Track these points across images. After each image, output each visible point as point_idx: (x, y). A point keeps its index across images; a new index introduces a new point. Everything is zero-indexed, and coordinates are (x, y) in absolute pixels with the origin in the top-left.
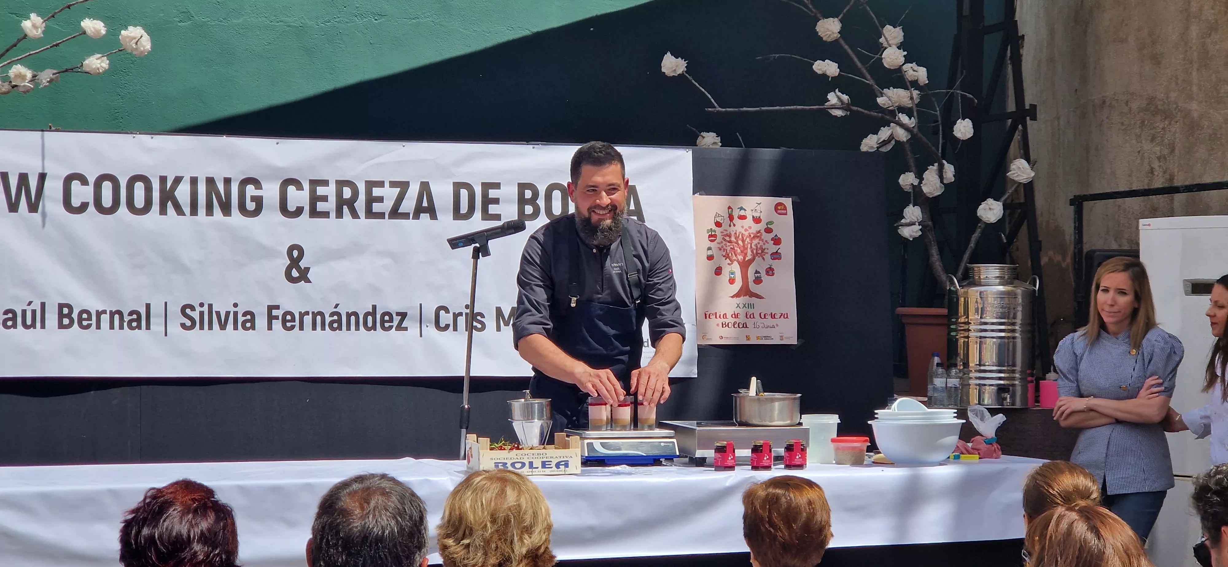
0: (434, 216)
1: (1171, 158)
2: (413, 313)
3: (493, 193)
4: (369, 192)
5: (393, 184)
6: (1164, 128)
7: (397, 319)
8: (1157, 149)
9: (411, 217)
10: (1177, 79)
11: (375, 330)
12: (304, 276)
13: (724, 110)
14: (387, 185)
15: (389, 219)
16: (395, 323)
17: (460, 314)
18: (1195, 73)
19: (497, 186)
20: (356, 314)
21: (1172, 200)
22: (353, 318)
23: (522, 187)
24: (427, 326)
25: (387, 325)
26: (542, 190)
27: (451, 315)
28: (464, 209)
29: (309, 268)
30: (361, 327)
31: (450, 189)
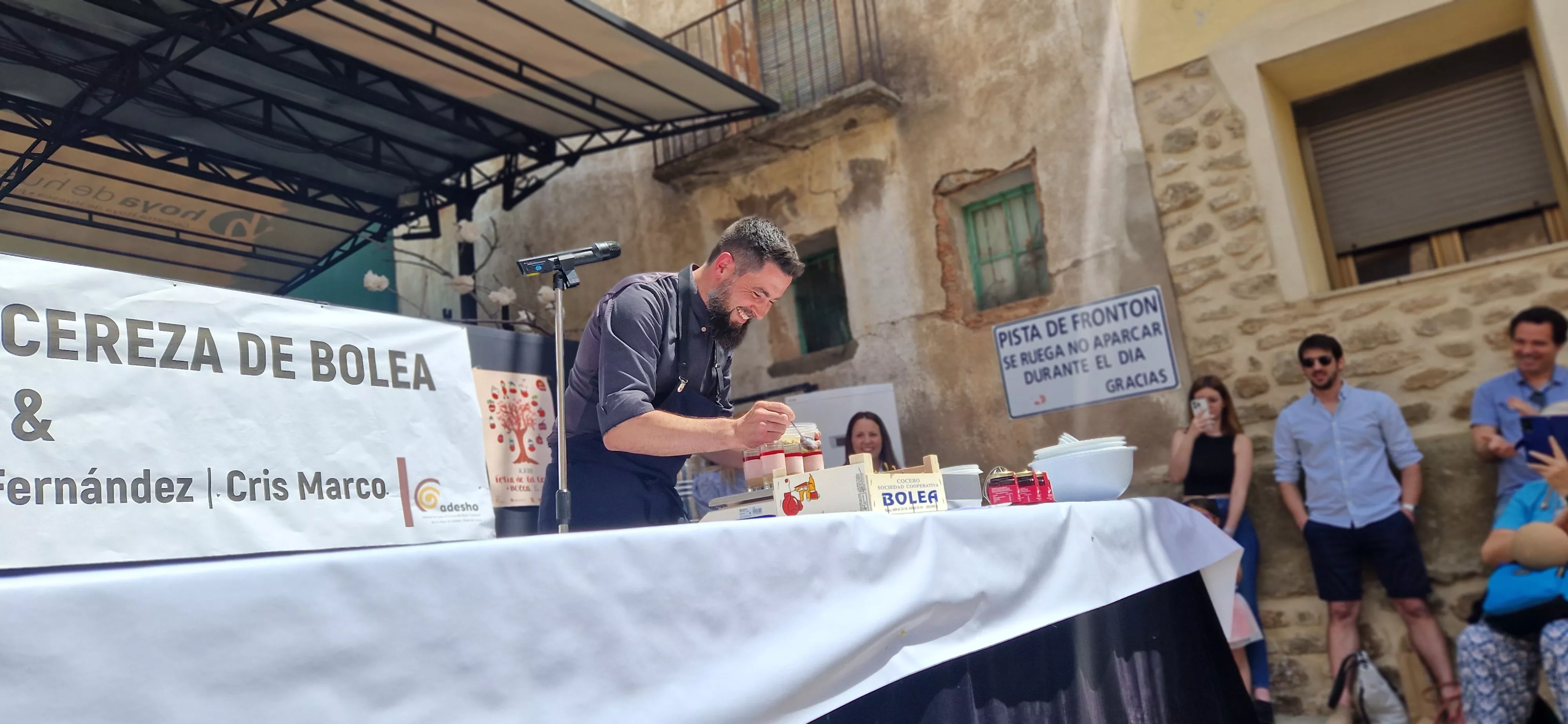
0: (218, 368)
2: (200, 478)
3: (284, 349)
4: (132, 333)
5: (164, 327)
7: (178, 487)
9: (189, 367)
11: (149, 501)
12: (42, 430)
14: (156, 327)
15: (161, 366)
16: (176, 492)
17: (258, 480)
19: (289, 341)
20: (120, 481)
22: (117, 487)
23: (316, 345)
24: (218, 495)
25: (165, 495)
26: (336, 349)
27: (247, 481)
28: (253, 363)
29: (50, 421)
30: (130, 499)
31: (236, 340)
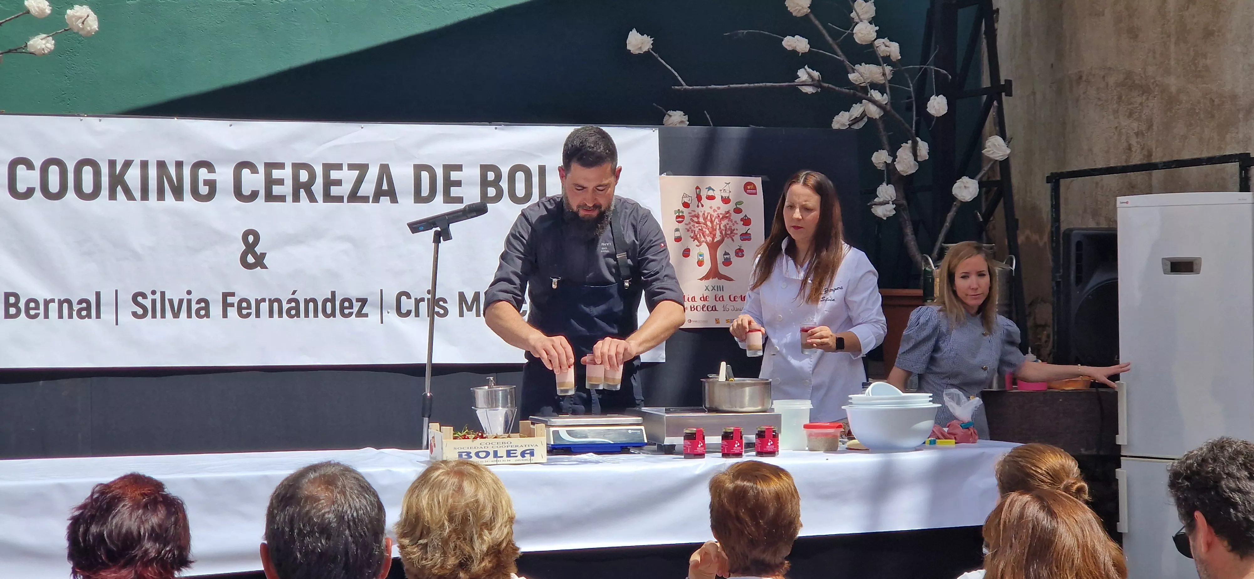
0: (394, 200)
1: (1149, 134)
2: (374, 298)
3: (455, 176)
4: (326, 176)
5: (351, 167)
6: (1141, 104)
7: (357, 306)
8: (1135, 125)
9: (371, 201)
10: (1154, 53)
11: (334, 316)
12: (260, 261)
13: (691, 88)
14: (345, 167)
15: (348, 202)
16: (355, 309)
17: (422, 300)
18: (1172, 47)
19: (459, 168)
20: (314, 301)
21: (1150, 178)
22: (311, 305)
23: (485, 169)
24: (388, 312)
25: (347, 311)
26: (505, 171)
27: (412, 301)
28: (425, 192)
30: (320, 314)
31: (411, 172)
